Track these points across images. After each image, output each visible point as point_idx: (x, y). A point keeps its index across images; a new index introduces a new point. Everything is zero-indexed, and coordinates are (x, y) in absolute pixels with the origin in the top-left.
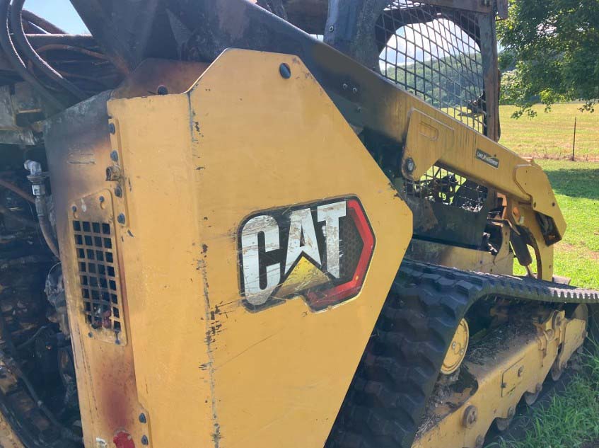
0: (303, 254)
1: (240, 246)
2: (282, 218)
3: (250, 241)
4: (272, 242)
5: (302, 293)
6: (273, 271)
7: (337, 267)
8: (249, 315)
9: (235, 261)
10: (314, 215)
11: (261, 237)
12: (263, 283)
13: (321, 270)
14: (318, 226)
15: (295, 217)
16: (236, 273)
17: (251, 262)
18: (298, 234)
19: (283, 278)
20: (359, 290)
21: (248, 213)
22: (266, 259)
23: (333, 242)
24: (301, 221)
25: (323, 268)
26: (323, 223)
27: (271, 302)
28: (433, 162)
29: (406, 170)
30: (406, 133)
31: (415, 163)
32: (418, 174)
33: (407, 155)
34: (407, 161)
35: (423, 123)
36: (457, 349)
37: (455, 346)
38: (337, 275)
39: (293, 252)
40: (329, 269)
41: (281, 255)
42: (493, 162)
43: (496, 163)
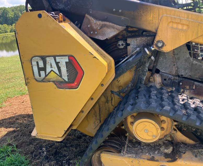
0: (52, 70)
1: (32, 64)
2: (44, 59)
3: (34, 63)
4: (41, 65)
5: (54, 82)
6: (42, 73)
7: (67, 78)
8: (36, 82)
9: (31, 68)
10: (55, 60)
11: (37, 63)
12: (40, 75)
13: (60, 77)
14: (57, 64)
15: (48, 59)
17: (36, 69)
18: (50, 64)
19: (46, 76)
20: (78, 88)
21: (33, 56)
22: (40, 69)
23: (64, 69)
24: (50, 60)
25: (61, 76)
26: (59, 62)
27: (43, 81)
28: (183, 42)
29: (157, 46)
30: (158, 28)
31: (166, 43)
32: (167, 49)
33: (157, 38)
34: (158, 42)
35: (173, 22)
36: (150, 134)
37: (147, 131)
38: (67, 80)
39: (49, 69)
40: (63, 77)
41: (44, 69)
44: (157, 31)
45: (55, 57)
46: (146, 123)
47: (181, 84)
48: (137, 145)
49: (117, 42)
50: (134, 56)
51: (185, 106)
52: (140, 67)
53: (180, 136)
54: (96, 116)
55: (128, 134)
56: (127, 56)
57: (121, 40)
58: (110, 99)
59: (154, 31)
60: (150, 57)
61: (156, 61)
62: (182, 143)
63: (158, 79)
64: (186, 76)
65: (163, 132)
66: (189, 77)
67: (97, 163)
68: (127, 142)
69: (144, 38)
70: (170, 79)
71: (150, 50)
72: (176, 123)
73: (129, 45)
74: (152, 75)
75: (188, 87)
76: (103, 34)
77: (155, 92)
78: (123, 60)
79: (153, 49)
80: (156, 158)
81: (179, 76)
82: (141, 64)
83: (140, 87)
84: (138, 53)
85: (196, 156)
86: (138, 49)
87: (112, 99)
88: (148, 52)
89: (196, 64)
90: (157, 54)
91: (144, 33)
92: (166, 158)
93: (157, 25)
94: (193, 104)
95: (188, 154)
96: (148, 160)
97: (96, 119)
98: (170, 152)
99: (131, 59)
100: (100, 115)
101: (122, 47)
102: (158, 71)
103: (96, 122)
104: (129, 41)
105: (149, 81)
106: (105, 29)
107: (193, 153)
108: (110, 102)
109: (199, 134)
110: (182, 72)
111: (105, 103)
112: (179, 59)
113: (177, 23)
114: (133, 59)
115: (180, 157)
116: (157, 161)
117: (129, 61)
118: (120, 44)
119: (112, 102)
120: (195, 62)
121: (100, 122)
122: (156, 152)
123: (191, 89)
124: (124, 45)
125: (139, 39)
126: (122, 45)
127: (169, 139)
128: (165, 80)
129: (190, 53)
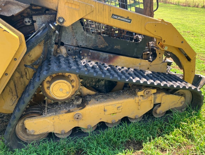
28: (78, 19)
29: (59, 22)
30: (58, 7)
31: (65, 19)
32: (67, 24)
33: (59, 15)
34: (59, 18)
35: (68, 2)
36: (64, 91)
37: (61, 90)
42: (127, 20)
43: (129, 21)
44: (57, 9)
46: (60, 84)
47: (81, 52)
48: (55, 106)
49: (23, 19)
50: (41, 31)
51: (86, 66)
52: (48, 40)
53: (86, 91)
54: (12, 93)
55: (46, 98)
56: (35, 32)
57: (27, 17)
58: (25, 74)
59: (55, 9)
60: (55, 32)
61: (60, 35)
62: (88, 95)
63: (63, 50)
64: (83, 46)
65: (74, 89)
66: (86, 47)
67: (21, 132)
68: (46, 106)
69: (48, 16)
70: (72, 49)
71: (54, 25)
72: (81, 80)
73: (35, 22)
74: (58, 47)
75: (86, 54)
76: (9, 11)
77: (63, 59)
79: (56, 25)
80: (71, 110)
81: (78, 46)
82: (48, 38)
83: (50, 58)
84: (44, 29)
85: (97, 101)
86: (44, 25)
87: (26, 74)
88: (52, 27)
89: (89, 36)
90: (60, 28)
91: (47, 12)
92: (78, 108)
93: (57, 4)
94: (91, 65)
95: (93, 100)
96: (66, 113)
97: (12, 96)
98: (80, 103)
99: (39, 34)
100: (16, 91)
101: (29, 24)
102: (62, 44)
103: (13, 99)
104: (34, 18)
105: (57, 53)
106: (10, 5)
107: (95, 99)
108: (25, 76)
109: (97, 87)
110: (81, 44)
111: (20, 78)
112: (76, 33)
113: (71, 3)
114: (41, 33)
115: (88, 104)
116: (72, 112)
117: (38, 36)
118: (27, 21)
119: (26, 77)
120: (88, 35)
121: (18, 97)
122: (71, 106)
123: (88, 55)
124: (31, 22)
125: (43, 16)
126: (29, 22)
127: (79, 93)
128: (69, 50)
129: (84, 28)
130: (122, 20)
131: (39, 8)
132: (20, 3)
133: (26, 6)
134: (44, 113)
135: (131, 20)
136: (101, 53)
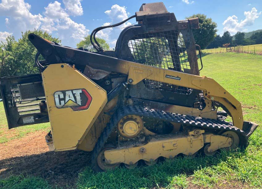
0: (70, 99)
1: (54, 97)
2: (64, 92)
3: (56, 96)
4: (62, 96)
5: (71, 107)
6: (63, 102)
7: (80, 103)
8: (57, 109)
9: (54, 99)
10: (72, 92)
11: (59, 96)
12: (60, 104)
13: (76, 103)
14: (74, 95)
15: (67, 92)
16: (54, 102)
17: (57, 100)
18: (68, 95)
19: (65, 103)
20: (88, 108)
21: (56, 91)
22: (60, 100)
23: (78, 98)
24: (69, 93)
25: (76, 102)
26: (75, 94)
27: (62, 107)
28: (142, 79)
29: (129, 82)
30: (128, 72)
31: (133, 80)
32: (135, 83)
33: (129, 78)
34: (130, 79)
35: (135, 69)
36: (133, 130)
37: (131, 128)
38: (80, 104)
39: (67, 99)
40: (78, 103)
41: (64, 99)
42: (177, 78)
43: (179, 79)
44: (128, 74)
45: (72, 91)
46: (130, 124)
47: (143, 103)
48: (125, 143)
49: (105, 81)
50: (117, 89)
51: (148, 111)
52: (121, 94)
53: (148, 132)
54: (93, 135)
55: (119, 135)
56: (112, 89)
57: (108, 80)
58: (102, 119)
59: (127, 74)
60: (126, 89)
61: (129, 91)
62: (150, 135)
63: (131, 102)
64: (145, 98)
65: (139, 129)
66: (147, 99)
68: (119, 142)
69: (121, 78)
70: (137, 101)
72: (144, 122)
73: (113, 82)
74: (127, 99)
75: (147, 104)
76: (98, 76)
77: (132, 107)
78: (110, 92)
79: (127, 84)
80: (137, 145)
81: (141, 99)
83: (122, 107)
84: (119, 87)
85: (157, 139)
86: (119, 84)
87: (104, 119)
88: (125, 85)
89: (149, 91)
90: (129, 86)
91: (120, 76)
92: (142, 144)
93: (128, 71)
95: (153, 139)
96: (134, 147)
97: (92, 137)
98: (144, 140)
99: (115, 90)
100: (95, 133)
101: (108, 84)
102: (130, 97)
103: (93, 139)
104: (112, 80)
105: (126, 104)
106: (99, 73)
107: (155, 138)
108: (103, 121)
109: (157, 130)
110: (143, 97)
111: (99, 123)
112: (140, 89)
113: (137, 70)
115: (150, 141)
117: (115, 92)
118: (107, 82)
119: (104, 122)
120: (149, 90)
121: (96, 138)
122: (137, 143)
123: (149, 105)
124: (110, 83)
125: (118, 79)
126: (109, 83)
127: (142, 133)
128: (135, 102)
129: (145, 85)
130: (174, 79)
131: (116, 73)
132: (105, 71)
133: (108, 73)
134: (117, 147)
135: (180, 78)
136: (159, 103)
